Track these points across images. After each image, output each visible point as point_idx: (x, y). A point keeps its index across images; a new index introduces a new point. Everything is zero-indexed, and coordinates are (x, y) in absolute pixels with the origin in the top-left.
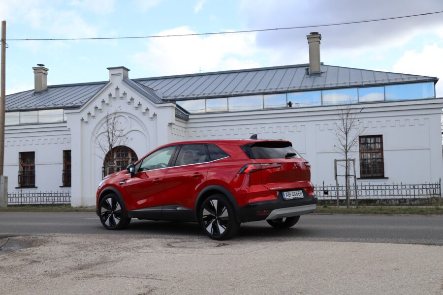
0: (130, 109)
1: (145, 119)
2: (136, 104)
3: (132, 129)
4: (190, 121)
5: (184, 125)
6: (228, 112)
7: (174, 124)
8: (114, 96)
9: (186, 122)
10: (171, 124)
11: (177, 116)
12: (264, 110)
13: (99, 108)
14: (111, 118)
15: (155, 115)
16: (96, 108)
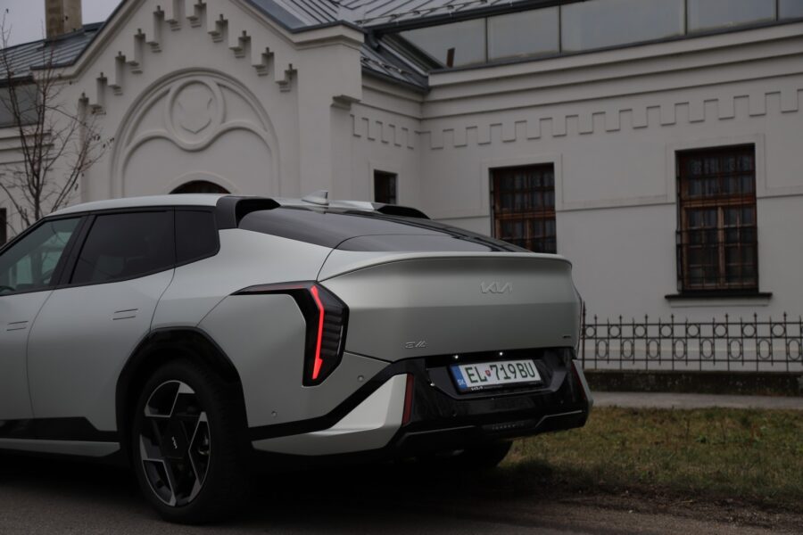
0: (218, 58)
1: (265, 90)
2: (233, 39)
3: (230, 123)
4: (436, 95)
5: (410, 109)
6: (562, 54)
7: (357, 102)
8: (169, 16)
9: (419, 99)
10: (342, 103)
11: (367, 73)
12: (688, 36)
13: (128, 60)
14: (168, 92)
15: (292, 73)
16: (121, 59)
